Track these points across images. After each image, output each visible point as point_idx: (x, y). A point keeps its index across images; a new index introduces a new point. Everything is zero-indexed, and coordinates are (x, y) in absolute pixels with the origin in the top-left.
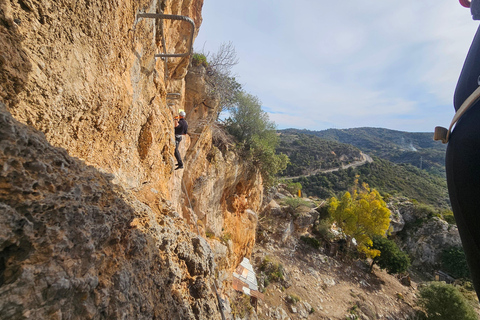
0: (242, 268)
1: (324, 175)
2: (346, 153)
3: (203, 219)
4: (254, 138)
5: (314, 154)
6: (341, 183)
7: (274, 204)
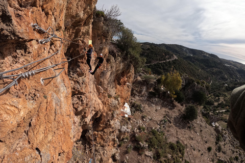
0: (125, 107)
1: (160, 63)
2: (169, 55)
3: (106, 90)
4: (130, 50)
5: (156, 54)
6: (166, 67)
7: (139, 78)
